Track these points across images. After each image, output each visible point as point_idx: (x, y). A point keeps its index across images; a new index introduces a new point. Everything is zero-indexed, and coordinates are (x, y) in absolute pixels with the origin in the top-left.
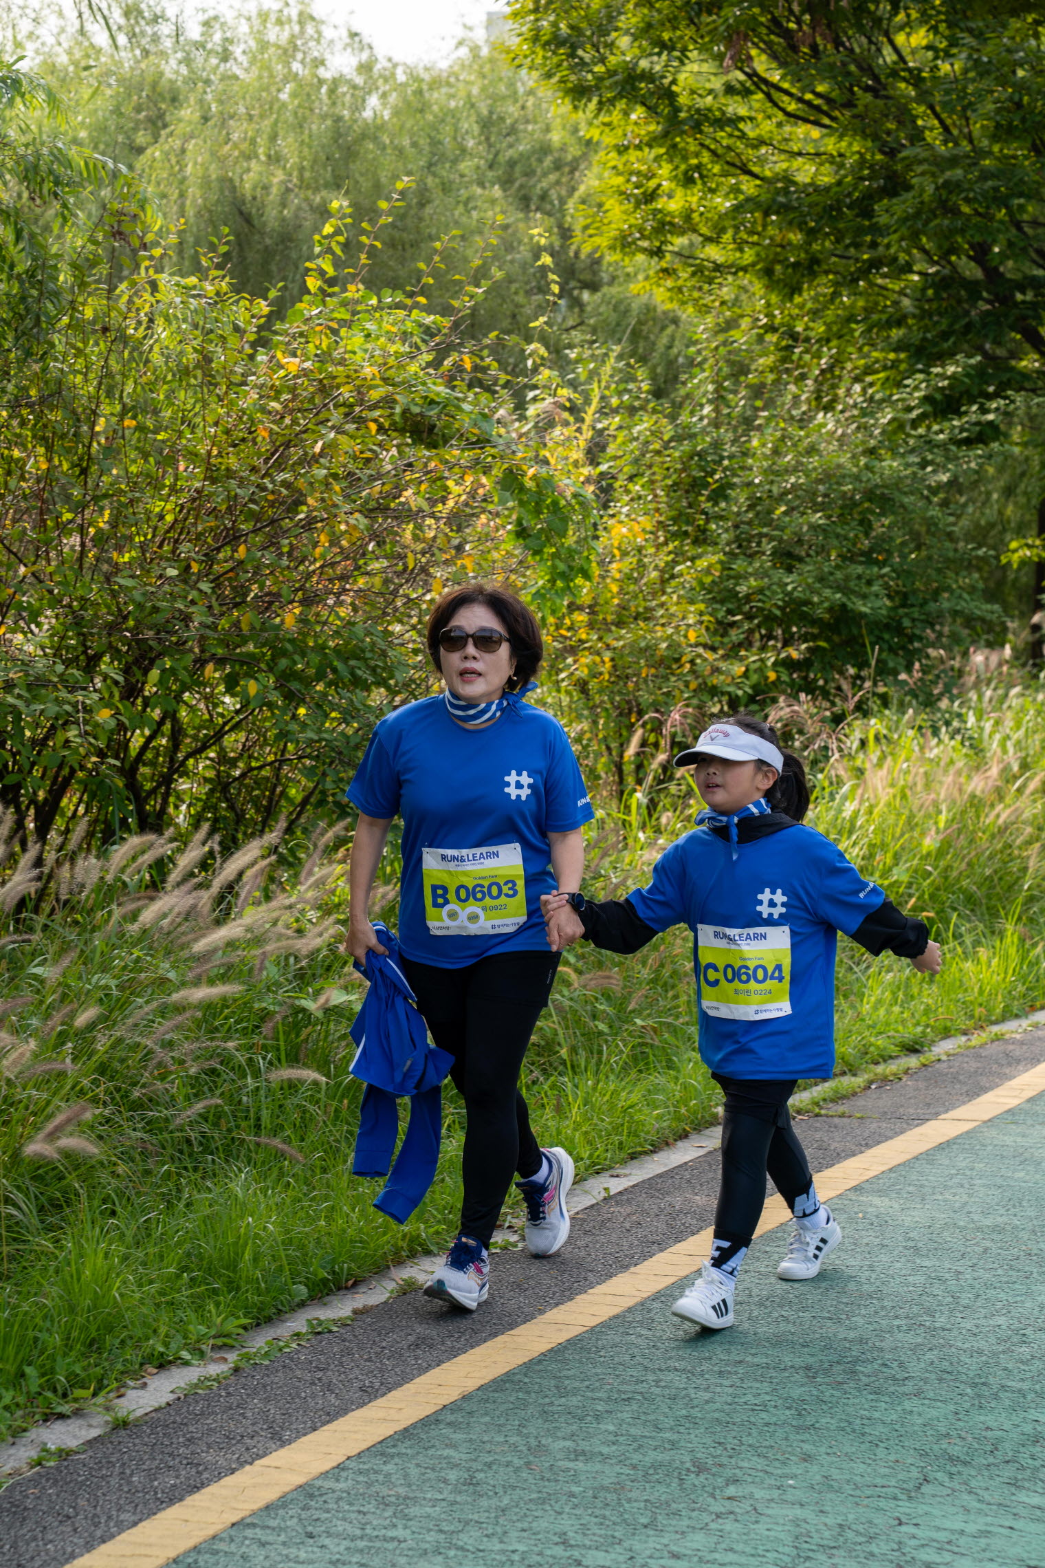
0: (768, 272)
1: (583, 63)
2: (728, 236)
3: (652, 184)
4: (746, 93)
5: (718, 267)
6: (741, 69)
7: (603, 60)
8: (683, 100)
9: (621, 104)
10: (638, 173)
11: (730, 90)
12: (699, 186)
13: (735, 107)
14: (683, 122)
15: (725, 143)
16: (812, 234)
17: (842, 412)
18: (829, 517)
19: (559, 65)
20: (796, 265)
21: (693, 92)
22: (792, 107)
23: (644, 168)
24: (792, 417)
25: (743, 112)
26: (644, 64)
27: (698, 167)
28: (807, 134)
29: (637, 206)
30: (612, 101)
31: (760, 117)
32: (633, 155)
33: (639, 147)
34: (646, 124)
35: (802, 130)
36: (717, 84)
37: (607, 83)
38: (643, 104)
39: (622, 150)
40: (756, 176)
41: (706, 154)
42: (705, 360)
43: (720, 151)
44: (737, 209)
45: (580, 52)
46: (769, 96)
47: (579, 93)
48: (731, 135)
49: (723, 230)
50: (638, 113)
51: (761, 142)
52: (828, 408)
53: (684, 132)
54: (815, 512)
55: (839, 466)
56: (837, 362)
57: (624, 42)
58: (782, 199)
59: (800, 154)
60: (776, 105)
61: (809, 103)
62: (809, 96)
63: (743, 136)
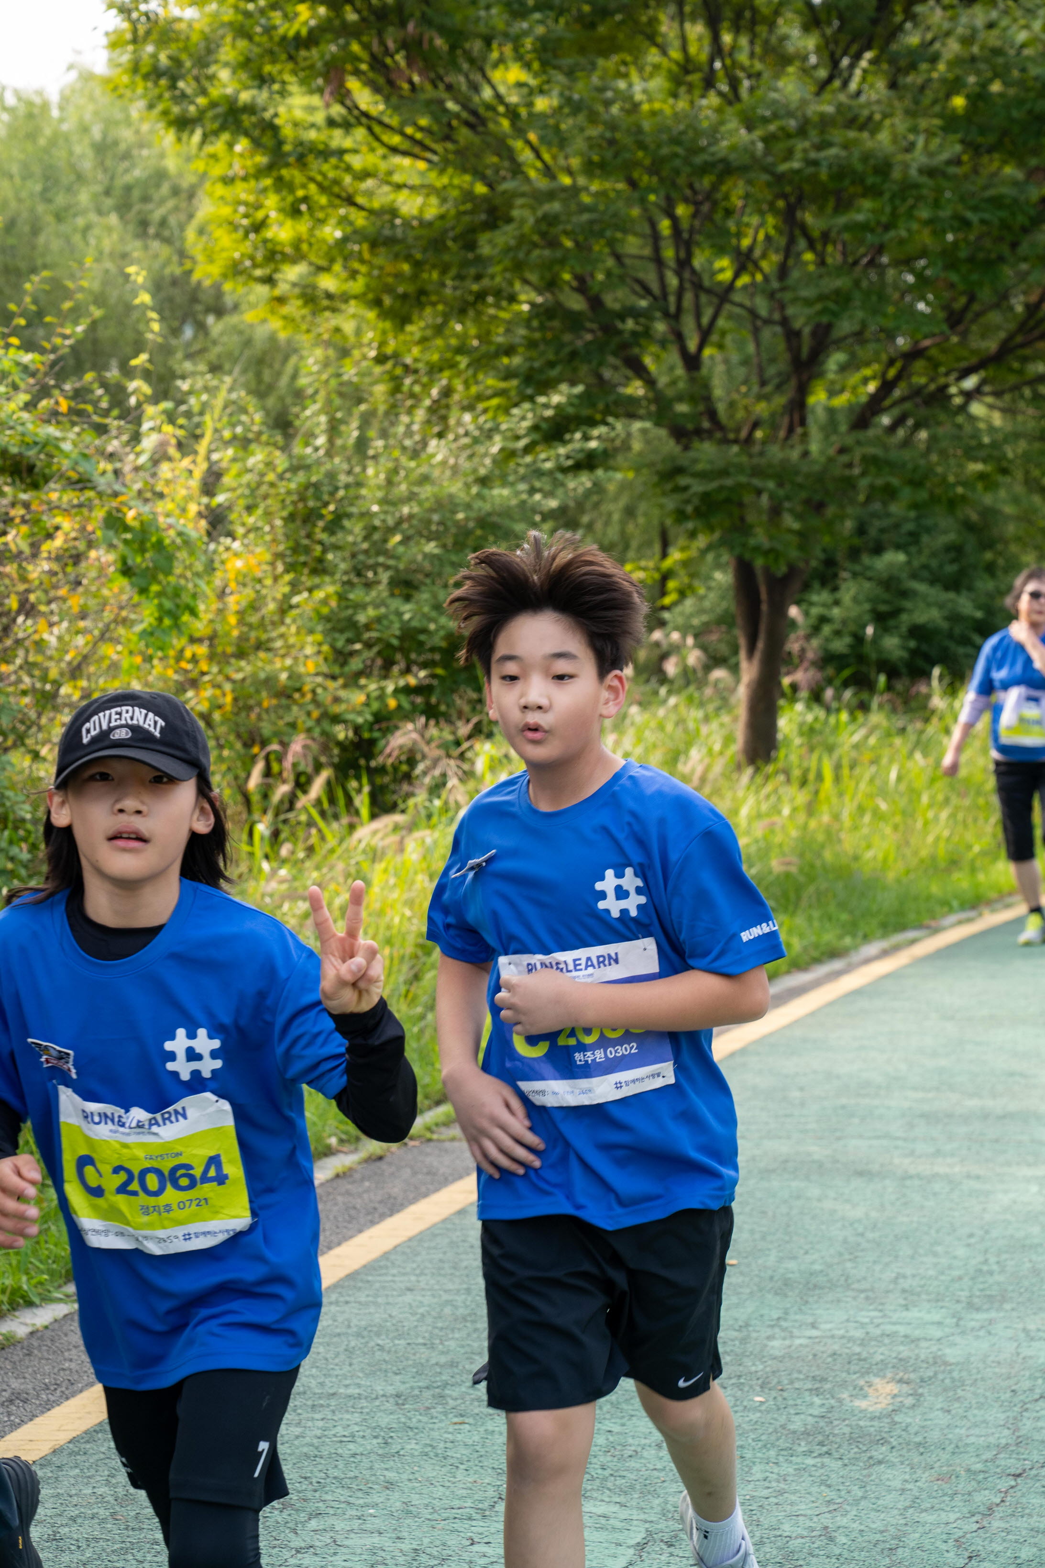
0: (377, 303)
1: (184, 95)
2: (337, 267)
3: (260, 215)
4: (346, 126)
5: (329, 296)
6: (343, 103)
7: (204, 92)
8: (287, 132)
9: (226, 136)
10: (246, 204)
11: (331, 123)
12: (306, 217)
13: (338, 139)
14: (288, 154)
15: (331, 174)
16: (417, 265)
17: (455, 440)
18: (444, 546)
19: (160, 97)
20: (405, 297)
21: (296, 124)
22: (396, 140)
23: (251, 198)
24: (404, 449)
25: (348, 143)
26: (245, 97)
27: (305, 199)
28: (412, 166)
29: (246, 235)
30: (216, 133)
31: (364, 149)
32: (240, 187)
33: (245, 179)
34: (252, 156)
35: (406, 162)
36: (319, 118)
37: (210, 114)
38: (247, 134)
39: (228, 181)
40: (361, 208)
41: (313, 187)
42: (316, 392)
43: (326, 183)
44: (345, 240)
45: (181, 84)
46: (370, 129)
47: (183, 124)
48: (336, 167)
49: (332, 261)
50: (242, 145)
51: (365, 175)
52: (440, 435)
53: (287, 165)
54: (429, 539)
55: (451, 496)
56: (447, 392)
57: (224, 74)
58: (387, 232)
59: (405, 186)
60: (377, 139)
61: (411, 138)
62: (409, 130)
63: (348, 169)
